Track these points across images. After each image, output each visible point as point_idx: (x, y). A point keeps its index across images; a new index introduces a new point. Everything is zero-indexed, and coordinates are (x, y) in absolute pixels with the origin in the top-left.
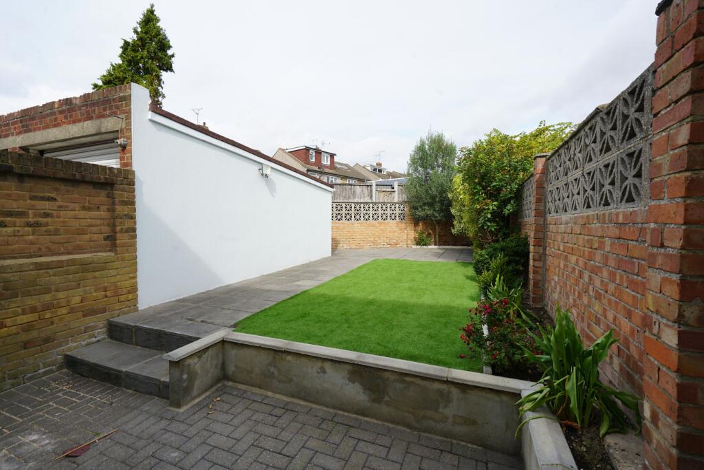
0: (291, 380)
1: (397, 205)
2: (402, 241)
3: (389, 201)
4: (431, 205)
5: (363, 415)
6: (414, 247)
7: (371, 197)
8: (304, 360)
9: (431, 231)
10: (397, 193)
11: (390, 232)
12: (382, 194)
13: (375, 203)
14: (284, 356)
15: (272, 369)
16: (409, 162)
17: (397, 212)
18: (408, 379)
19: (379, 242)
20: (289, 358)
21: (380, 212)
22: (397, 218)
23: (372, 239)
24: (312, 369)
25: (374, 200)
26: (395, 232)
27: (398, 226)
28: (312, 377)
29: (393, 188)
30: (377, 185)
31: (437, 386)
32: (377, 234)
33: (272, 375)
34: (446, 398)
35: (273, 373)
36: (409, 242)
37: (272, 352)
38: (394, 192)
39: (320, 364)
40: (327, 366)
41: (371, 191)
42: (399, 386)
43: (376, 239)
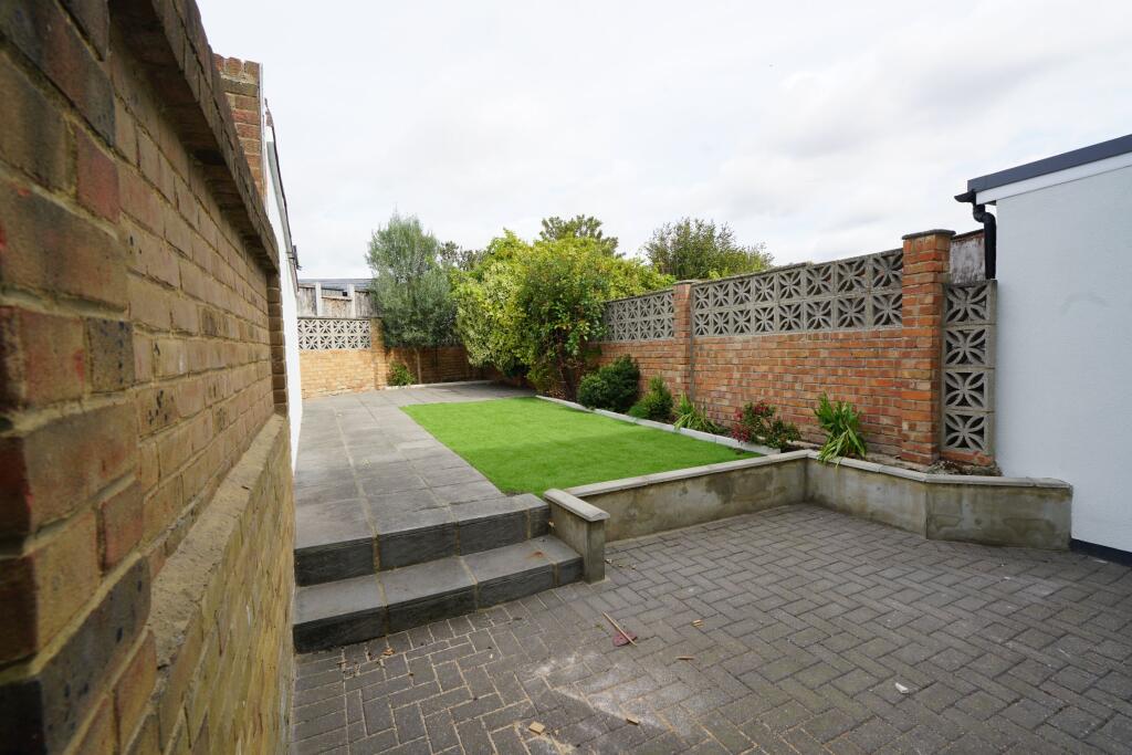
0: (652, 515)
1: (358, 324)
2: (368, 381)
3: (343, 316)
4: (421, 325)
5: (718, 519)
6: (389, 388)
7: (314, 308)
8: (667, 487)
9: (406, 364)
10: (353, 302)
11: (351, 367)
12: (330, 304)
13: (325, 319)
14: (646, 490)
15: (633, 511)
16: (369, 255)
17: (359, 334)
18: (748, 472)
19: (334, 384)
20: (652, 491)
21: (333, 334)
22: (359, 344)
23: (324, 381)
24: (674, 494)
25: (320, 314)
26: (357, 367)
27: (360, 357)
28: (676, 502)
29: (345, 294)
30: (322, 289)
31: (766, 470)
32: (331, 372)
33: (632, 519)
34: (769, 477)
35: (634, 515)
36: (380, 382)
37: (632, 492)
38: (350, 301)
39: (681, 486)
40: (689, 485)
41: (314, 298)
42: (742, 480)
43: (331, 380)
